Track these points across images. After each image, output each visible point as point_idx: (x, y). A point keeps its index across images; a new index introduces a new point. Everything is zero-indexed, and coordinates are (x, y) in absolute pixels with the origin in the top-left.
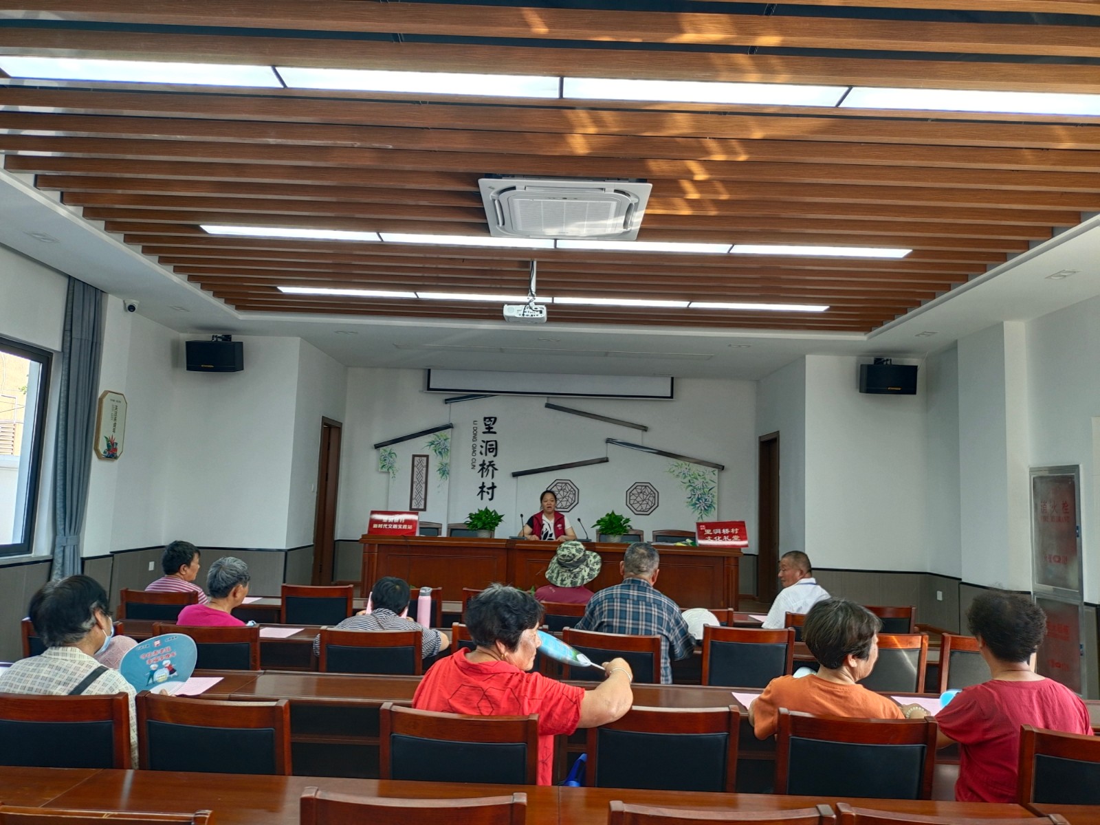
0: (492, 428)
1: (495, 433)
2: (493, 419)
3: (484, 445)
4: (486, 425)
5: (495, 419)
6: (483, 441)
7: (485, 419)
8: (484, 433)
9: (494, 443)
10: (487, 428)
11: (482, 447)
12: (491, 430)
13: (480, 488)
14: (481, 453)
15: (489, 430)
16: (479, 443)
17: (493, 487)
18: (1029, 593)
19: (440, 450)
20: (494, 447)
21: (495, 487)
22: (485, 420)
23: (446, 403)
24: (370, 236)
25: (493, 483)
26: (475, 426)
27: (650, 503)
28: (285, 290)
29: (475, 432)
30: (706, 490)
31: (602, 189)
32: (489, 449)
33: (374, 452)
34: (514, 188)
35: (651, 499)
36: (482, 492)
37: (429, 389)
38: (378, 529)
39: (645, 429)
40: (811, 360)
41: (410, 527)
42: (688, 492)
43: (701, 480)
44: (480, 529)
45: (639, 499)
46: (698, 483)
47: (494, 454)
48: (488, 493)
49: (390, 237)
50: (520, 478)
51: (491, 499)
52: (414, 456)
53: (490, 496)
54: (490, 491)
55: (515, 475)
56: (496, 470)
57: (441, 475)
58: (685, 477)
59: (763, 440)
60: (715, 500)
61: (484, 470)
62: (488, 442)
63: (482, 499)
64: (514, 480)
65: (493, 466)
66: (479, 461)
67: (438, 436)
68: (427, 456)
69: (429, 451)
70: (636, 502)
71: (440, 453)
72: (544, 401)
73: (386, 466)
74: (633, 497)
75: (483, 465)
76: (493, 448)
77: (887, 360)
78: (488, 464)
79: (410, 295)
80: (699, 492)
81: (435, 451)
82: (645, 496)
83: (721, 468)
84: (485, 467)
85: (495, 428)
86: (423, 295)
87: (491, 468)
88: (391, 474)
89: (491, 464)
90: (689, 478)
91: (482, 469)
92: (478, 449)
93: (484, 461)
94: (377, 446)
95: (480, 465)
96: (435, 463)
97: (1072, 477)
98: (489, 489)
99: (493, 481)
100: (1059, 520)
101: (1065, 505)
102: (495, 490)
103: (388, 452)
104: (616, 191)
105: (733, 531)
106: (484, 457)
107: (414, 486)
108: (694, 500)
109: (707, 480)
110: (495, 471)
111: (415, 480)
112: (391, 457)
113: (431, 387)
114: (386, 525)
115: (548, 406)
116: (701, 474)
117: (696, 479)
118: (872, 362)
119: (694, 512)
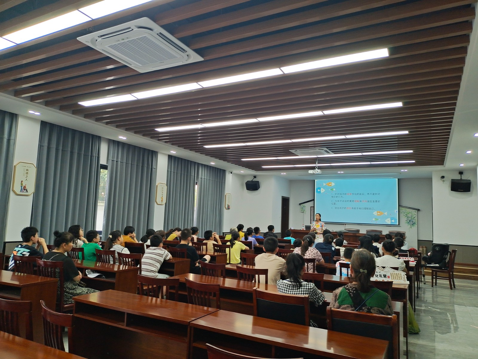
33: (299, 206)
34: (297, 151)
42: (406, 219)
43: (410, 214)
52: (311, 207)
60: (416, 221)
73: (303, 210)
80: (410, 219)
83: (419, 210)
86: (296, 166)
88: (304, 213)
90: (406, 214)
103: (303, 206)
104: (319, 149)
107: (312, 216)
108: (408, 221)
109: (413, 214)
119: (408, 225)
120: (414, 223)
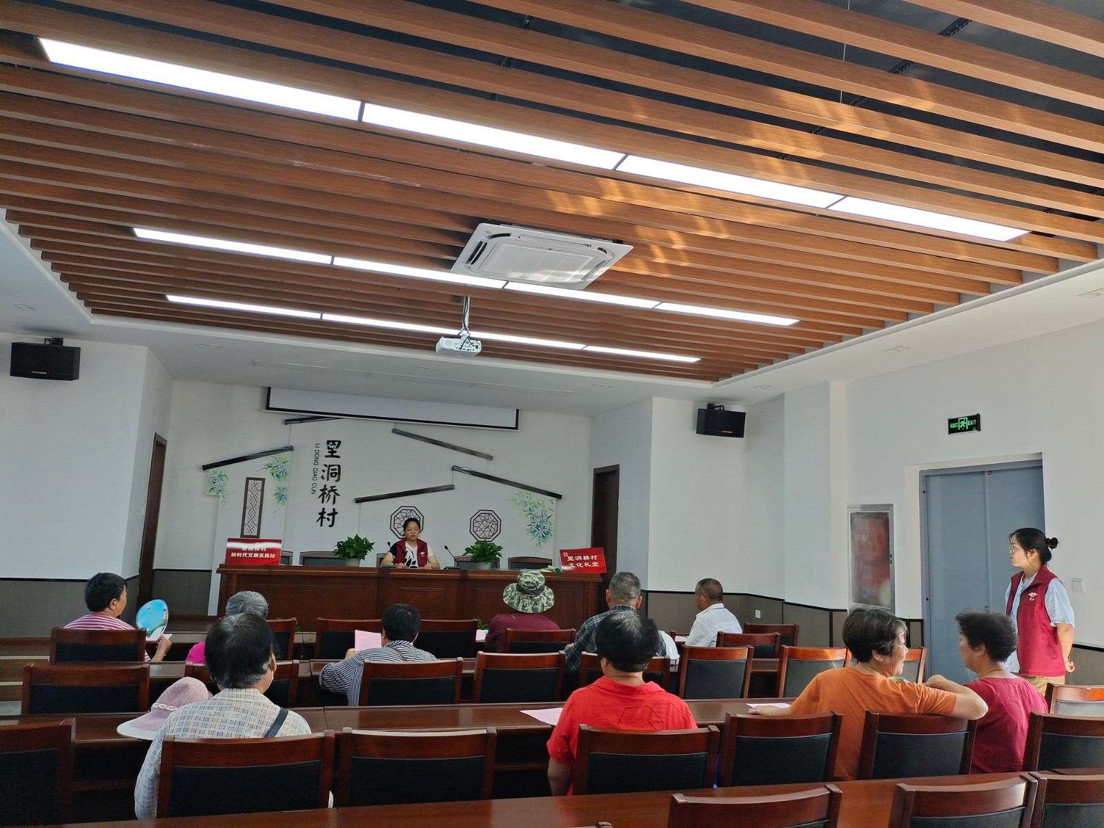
0: (335, 452)
1: (338, 457)
2: (337, 443)
3: (326, 469)
4: (329, 448)
5: (339, 442)
6: (326, 465)
7: (328, 442)
8: (326, 456)
9: (337, 467)
10: (329, 452)
11: (324, 471)
12: (334, 454)
13: (320, 514)
14: (323, 478)
15: (332, 454)
16: (321, 467)
17: (334, 513)
18: (846, 610)
19: (278, 473)
20: (337, 471)
21: (337, 513)
22: (328, 444)
23: (286, 424)
24: (323, 259)
25: (334, 509)
26: (317, 449)
27: (492, 530)
28: (172, 298)
29: (317, 456)
30: (545, 518)
31: (588, 245)
32: (331, 473)
33: (202, 473)
34: (508, 235)
35: (494, 526)
36: (322, 518)
37: (268, 408)
38: (236, 558)
39: (490, 458)
40: (656, 401)
41: (273, 556)
42: (528, 520)
43: (540, 509)
44: (353, 557)
45: (482, 526)
46: (537, 511)
47: (336, 478)
48: (328, 519)
49: (342, 262)
50: (362, 503)
51: (330, 526)
52: (248, 479)
53: (330, 523)
54: (331, 517)
55: (359, 501)
56: (338, 495)
57: (278, 500)
58: (526, 505)
59: (597, 472)
60: (553, 527)
61: (325, 496)
62: (330, 466)
63: (321, 525)
64: (358, 505)
65: (334, 491)
66: (321, 484)
67: (276, 459)
68: (263, 480)
69: (266, 474)
70: (479, 529)
71: (277, 475)
72: (391, 425)
73: (215, 490)
74: (476, 525)
75: (324, 490)
76: (336, 473)
77: (721, 406)
78: (329, 489)
79: (315, 315)
80: (538, 520)
81: (273, 474)
82: (488, 524)
83: (558, 497)
84: (327, 492)
85: (339, 452)
86: (328, 317)
87: (332, 494)
88: (221, 499)
89: (333, 489)
90: (530, 506)
91: (323, 495)
92: (320, 474)
93: (325, 486)
94: (206, 468)
95: (321, 490)
96: (271, 486)
97: (887, 514)
98: (329, 515)
99: (334, 506)
100: (875, 550)
101: (879, 537)
102: (336, 516)
103: (219, 473)
104: (600, 249)
105: (592, 557)
106: (325, 482)
107: (247, 511)
108: (533, 527)
109: (546, 509)
110: (336, 496)
111: (248, 504)
112: (222, 480)
113: (270, 406)
114: (246, 554)
115: (395, 431)
116: (541, 502)
117: (536, 507)
118: (705, 408)
119: (533, 539)
120: (548, 533)
